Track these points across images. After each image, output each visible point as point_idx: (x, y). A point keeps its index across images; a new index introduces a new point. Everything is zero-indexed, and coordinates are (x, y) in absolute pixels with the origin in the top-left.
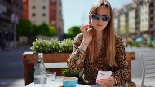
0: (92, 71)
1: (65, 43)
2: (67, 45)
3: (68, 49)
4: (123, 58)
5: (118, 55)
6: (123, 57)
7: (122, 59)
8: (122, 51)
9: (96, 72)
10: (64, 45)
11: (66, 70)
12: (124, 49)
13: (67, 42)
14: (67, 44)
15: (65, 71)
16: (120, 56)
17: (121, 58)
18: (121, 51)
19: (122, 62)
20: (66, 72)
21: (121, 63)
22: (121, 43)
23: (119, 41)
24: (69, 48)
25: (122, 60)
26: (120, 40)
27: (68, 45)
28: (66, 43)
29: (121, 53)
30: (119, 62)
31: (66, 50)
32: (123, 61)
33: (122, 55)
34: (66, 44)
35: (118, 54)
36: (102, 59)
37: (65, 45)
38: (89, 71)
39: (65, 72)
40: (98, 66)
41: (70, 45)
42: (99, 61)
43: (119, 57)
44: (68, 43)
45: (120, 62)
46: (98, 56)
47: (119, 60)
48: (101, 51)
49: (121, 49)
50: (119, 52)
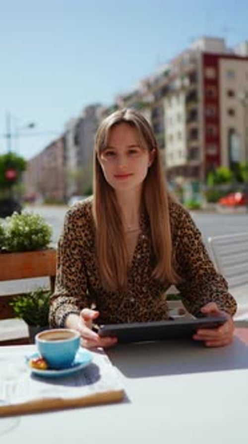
1: (19, 222)
2: (27, 229)
3: (30, 239)
4: (203, 260)
6: (202, 256)
7: (200, 262)
8: (196, 242)
9: (129, 307)
11: (25, 300)
12: (198, 235)
14: (26, 225)
16: (192, 255)
17: (198, 260)
18: (193, 242)
19: (202, 269)
20: (25, 304)
23: (182, 219)
25: (201, 265)
26: (184, 215)
27: (30, 228)
29: (193, 247)
30: (195, 271)
32: (204, 267)
33: (198, 252)
34: (24, 227)
37: (21, 228)
39: (22, 307)
40: (133, 291)
42: (136, 276)
43: (192, 258)
45: (198, 272)
46: (132, 265)
47: (195, 266)
48: (139, 249)
49: (192, 237)
50: (188, 246)
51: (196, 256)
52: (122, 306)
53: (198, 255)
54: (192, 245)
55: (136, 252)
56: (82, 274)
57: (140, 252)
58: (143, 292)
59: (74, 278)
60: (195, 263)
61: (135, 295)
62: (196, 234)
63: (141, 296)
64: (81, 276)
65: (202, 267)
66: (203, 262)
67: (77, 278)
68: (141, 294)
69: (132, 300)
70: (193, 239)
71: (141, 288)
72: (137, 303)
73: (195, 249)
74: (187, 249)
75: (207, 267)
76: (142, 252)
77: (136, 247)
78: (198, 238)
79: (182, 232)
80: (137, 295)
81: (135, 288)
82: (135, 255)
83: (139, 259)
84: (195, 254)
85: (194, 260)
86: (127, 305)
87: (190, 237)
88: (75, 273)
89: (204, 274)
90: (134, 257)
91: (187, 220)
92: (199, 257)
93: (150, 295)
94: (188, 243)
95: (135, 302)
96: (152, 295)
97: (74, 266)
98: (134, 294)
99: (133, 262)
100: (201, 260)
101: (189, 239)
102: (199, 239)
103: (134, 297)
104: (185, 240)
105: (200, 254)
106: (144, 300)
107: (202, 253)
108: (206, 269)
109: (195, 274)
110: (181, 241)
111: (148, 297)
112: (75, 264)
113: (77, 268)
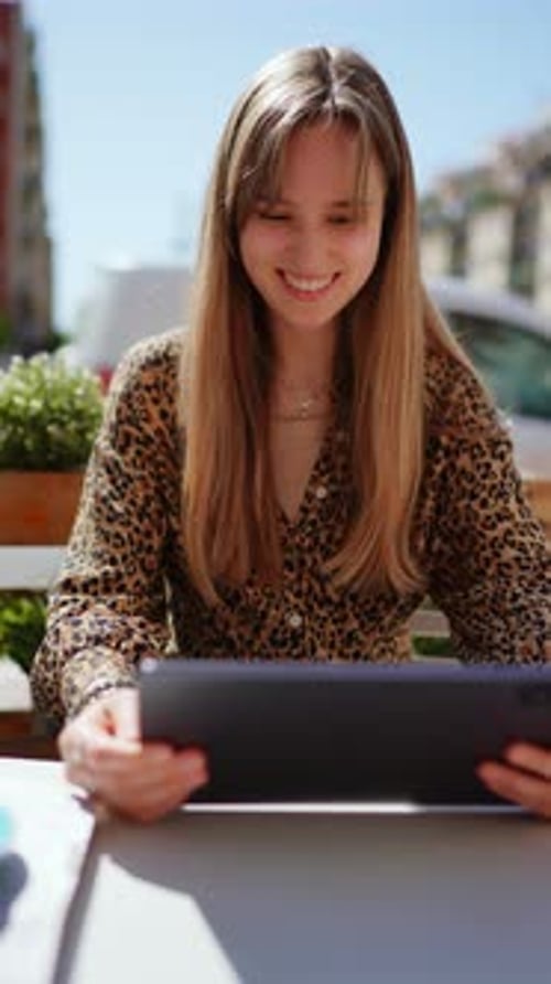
0: (257, 631)
1: (20, 385)
2: (36, 404)
3: (45, 436)
4: (518, 518)
5: (475, 505)
6: (513, 506)
7: (507, 524)
8: (496, 466)
9: (284, 644)
10: (11, 404)
11: (26, 605)
12: (503, 448)
13: (33, 376)
14: (36, 394)
15: (18, 611)
16: (484, 504)
17: (500, 518)
18: (488, 466)
19: (512, 544)
21: (509, 553)
22: (475, 407)
24: (52, 429)
25: (509, 532)
26: (460, 389)
27: (46, 404)
28: (29, 390)
29: (488, 482)
30: (488, 553)
31: (29, 443)
32: (518, 538)
33: (501, 495)
34: (28, 399)
35: (474, 496)
36: (329, 539)
37: (19, 400)
38: (232, 633)
39: (14, 626)
40: (298, 594)
41: (54, 404)
43: (483, 513)
44: (41, 390)
45: (497, 555)
46: (301, 515)
47: (490, 534)
48: (322, 474)
49: (483, 454)
50: (472, 479)
51: (495, 506)
52: (264, 634)
53: (501, 502)
54: (484, 477)
55: (314, 481)
56: (146, 521)
57: (325, 479)
58: (329, 601)
59: (120, 529)
60: (494, 526)
61: (303, 607)
62: (494, 443)
63: (323, 613)
64: (142, 528)
65: (510, 538)
66: (517, 525)
67: (131, 529)
68: (321, 605)
69: (295, 621)
70: (487, 458)
71: (323, 590)
72: (309, 634)
73: (494, 487)
74: (469, 487)
75: (527, 539)
76: (332, 480)
77: (317, 467)
78: (502, 457)
79: (452, 438)
80: (310, 608)
81: (305, 585)
82: (311, 489)
83: (323, 500)
84: (491, 501)
85: (488, 518)
86: (279, 637)
87: (476, 451)
88: (126, 517)
89: (518, 559)
90: (309, 496)
91: (467, 402)
92: (507, 509)
93: (351, 615)
94: (469, 468)
95: (303, 626)
96: (357, 616)
97: (123, 496)
98: (300, 602)
99: (304, 510)
100: (510, 517)
101: (473, 457)
102: (508, 459)
103: (301, 614)
104: (464, 461)
105: (507, 501)
106: (331, 627)
107: (512, 500)
108: (522, 544)
109: (488, 562)
110: (452, 466)
111: (344, 619)
112: (128, 492)
113: (133, 503)
